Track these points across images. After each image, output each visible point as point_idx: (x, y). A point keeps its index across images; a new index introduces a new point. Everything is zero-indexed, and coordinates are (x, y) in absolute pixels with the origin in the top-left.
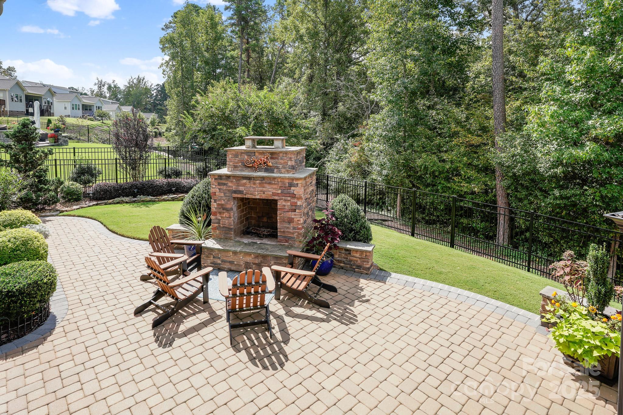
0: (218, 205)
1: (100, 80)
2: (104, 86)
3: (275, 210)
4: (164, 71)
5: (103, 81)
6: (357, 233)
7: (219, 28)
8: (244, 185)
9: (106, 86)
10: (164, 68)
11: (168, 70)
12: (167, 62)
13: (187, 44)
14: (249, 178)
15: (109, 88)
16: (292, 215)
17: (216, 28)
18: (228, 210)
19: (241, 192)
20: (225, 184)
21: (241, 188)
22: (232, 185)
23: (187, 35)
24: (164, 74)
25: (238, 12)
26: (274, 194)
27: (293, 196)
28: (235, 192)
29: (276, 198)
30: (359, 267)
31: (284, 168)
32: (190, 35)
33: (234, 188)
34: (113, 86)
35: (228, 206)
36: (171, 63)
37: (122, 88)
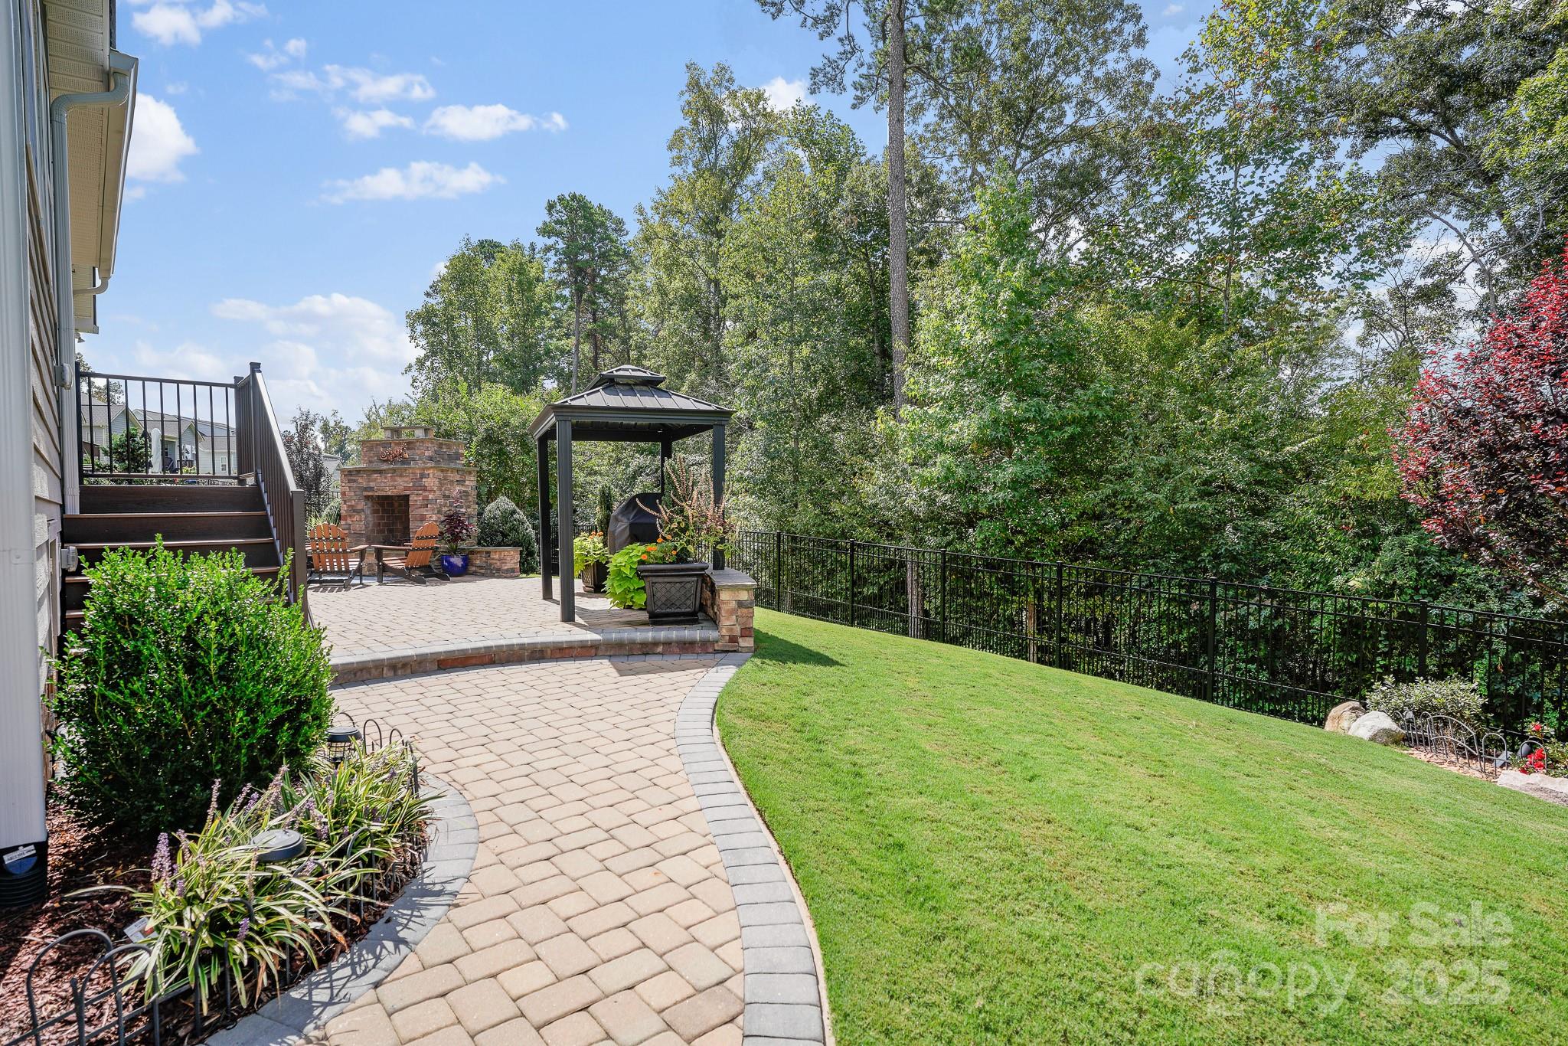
0: (349, 506)
1: (304, 410)
2: (313, 423)
3: (408, 506)
4: (414, 381)
5: (312, 414)
6: (505, 535)
7: (539, 290)
8: (375, 480)
9: (319, 424)
10: (414, 373)
11: (424, 378)
12: (421, 363)
13: (465, 323)
14: (380, 472)
15: (325, 429)
16: (423, 511)
17: (530, 289)
18: (358, 512)
19: (371, 489)
20: (355, 481)
21: (372, 484)
22: (362, 481)
23: (464, 306)
24: (415, 387)
25: (570, 256)
26: (406, 489)
27: (425, 489)
28: (366, 489)
29: (407, 492)
30: (498, 570)
31: (420, 459)
32: (474, 306)
33: (365, 485)
34: (332, 424)
35: (359, 507)
36: (428, 364)
37: (355, 427)
